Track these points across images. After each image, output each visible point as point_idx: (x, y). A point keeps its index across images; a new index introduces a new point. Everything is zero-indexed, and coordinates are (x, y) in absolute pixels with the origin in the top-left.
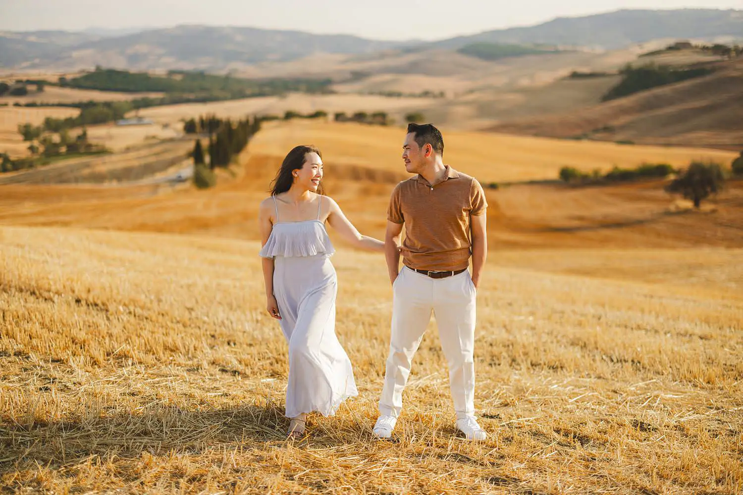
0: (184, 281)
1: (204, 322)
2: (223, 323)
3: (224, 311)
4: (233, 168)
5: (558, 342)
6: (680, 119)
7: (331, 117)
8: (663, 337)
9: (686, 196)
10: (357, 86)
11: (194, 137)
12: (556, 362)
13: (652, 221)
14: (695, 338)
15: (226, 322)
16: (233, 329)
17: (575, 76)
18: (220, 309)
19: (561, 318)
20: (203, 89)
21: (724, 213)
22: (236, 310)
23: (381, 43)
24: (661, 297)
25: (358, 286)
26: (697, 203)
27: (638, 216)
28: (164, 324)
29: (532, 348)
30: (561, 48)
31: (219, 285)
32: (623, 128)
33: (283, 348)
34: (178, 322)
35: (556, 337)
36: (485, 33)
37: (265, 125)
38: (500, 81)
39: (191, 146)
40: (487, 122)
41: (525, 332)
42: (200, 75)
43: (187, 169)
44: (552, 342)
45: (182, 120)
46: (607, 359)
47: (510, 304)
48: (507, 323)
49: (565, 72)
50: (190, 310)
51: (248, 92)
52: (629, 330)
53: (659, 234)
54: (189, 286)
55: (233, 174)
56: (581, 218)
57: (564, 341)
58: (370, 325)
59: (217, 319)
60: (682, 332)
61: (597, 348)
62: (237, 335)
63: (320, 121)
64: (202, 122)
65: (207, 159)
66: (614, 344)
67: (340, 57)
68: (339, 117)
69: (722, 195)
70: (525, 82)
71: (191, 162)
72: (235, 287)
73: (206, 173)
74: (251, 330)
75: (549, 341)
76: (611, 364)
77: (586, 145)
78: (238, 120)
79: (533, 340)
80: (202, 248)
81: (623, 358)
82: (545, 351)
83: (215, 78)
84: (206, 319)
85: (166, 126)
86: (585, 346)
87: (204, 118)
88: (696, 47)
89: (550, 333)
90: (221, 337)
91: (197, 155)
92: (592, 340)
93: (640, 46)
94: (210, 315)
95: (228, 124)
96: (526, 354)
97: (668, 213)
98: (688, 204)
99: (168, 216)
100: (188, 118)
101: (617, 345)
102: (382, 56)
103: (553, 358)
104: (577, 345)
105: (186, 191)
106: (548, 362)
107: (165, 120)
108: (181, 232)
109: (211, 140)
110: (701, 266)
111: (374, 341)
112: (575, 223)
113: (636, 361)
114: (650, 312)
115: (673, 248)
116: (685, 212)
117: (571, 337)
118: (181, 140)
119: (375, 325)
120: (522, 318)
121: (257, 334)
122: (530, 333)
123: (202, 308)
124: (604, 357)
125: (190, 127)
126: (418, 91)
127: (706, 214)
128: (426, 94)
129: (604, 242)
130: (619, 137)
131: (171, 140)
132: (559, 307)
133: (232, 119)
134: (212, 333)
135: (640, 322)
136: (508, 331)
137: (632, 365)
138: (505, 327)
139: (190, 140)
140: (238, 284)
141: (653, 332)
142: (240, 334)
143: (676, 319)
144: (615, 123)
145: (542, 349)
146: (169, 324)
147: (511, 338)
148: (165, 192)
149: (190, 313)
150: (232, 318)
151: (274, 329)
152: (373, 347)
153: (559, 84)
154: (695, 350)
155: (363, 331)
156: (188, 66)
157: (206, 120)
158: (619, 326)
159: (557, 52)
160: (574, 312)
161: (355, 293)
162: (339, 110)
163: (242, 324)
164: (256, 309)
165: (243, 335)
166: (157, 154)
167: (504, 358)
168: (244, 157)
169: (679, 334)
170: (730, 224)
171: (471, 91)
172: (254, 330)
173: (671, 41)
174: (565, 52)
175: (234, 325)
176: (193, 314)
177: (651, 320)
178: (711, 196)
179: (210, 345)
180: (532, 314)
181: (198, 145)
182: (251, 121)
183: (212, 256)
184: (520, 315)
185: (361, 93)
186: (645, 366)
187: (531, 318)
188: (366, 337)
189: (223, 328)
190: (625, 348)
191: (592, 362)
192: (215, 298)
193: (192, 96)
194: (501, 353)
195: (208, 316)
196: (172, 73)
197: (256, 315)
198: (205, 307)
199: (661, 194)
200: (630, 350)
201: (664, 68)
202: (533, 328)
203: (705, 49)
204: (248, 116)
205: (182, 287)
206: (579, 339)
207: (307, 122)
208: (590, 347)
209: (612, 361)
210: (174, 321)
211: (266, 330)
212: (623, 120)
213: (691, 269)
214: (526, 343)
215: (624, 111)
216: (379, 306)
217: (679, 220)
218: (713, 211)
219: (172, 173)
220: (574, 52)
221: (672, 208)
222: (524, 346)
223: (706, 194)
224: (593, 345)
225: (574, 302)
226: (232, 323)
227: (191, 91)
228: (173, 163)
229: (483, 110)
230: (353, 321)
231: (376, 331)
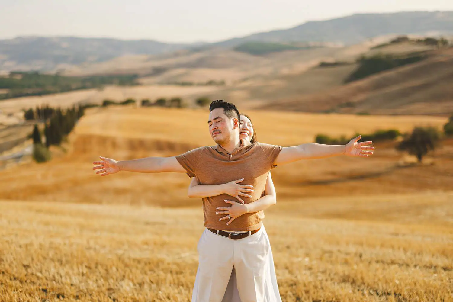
0: (23, 242)
1: (38, 278)
2: (54, 277)
3: (55, 267)
4: (64, 145)
5: (332, 279)
6: (404, 94)
7: (138, 103)
8: (413, 269)
9: (411, 153)
10: (158, 79)
11: (33, 123)
12: (332, 298)
13: (387, 172)
14: (439, 269)
15: (57, 277)
16: (62, 283)
17: (323, 65)
18: (52, 264)
19: (330, 257)
20: (38, 85)
21: (440, 164)
22: (65, 265)
23: (174, 46)
24: (404, 235)
25: (166, 239)
26: (420, 157)
27: (376, 170)
28: (4, 282)
29: (311, 287)
30: (312, 43)
31: (51, 243)
32: (361, 103)
33: (104, 299)
34: (15, 279)
35: (330, 275)
36: (254, 35)
37: (88, 112)
38: (267, 70)
39: (30, 130)
40: (258, 103)
41: (304, 272)
42: (36, 75)
43: (28, 148)
44: (327, 280)
45: (23, 110)
46: (374, 293)
47: (288, 247)
48: (288, 265)
49: (315, 62)
50: (26, 267)
51: (74, 86)
52: (386, 266)
53: (392, 183)
54: (27, 246)
55: (65, 151)
56: (333, 173)
57: (336, 278)
58: (177, 273)
59: (49, 274)
60: (428, 265)
61: (364, 284)
62: (65, 288)
63: (130, 107)
64: (39, 111)
65: (44, 140)
66: (376, 280)
67: (143, 57)
68: (145, 103)
69: (438, 151)
70: (285, 71)
71: (31, 142)
72: (65, 244)
73: (43, 150)
74: (78, 282)
75: (324, 279)
76: (377, 297)
77: (334, 118)
78: (67, 108)
79: (311, 279)
80: (39, 211)
81: (386, 292)
82: (322, 288)
83: (47, 77)
84: (39, 274)
85: (10, 115)
86: (353, 282)
87: (40, 107)
88: (413, 41)
89: (324, 272)
90: (51, 291)
91: (35, 136)
92: (359, 276)
93: (371, 40)
94: (44, 271)
95: (59, 111)
96: (307, 292)
97: (399, 167)
98: (412, 159)
99: (14, 185)
100: (28, 108)
101: (379, 280)
102: (176, 55)
103: (330, 294)
104: (348, 281)
105: (28, 166)
106: (327, 299)
107: (9, 111)
108: (25, 199)
109: (46, 125)
110: (426, 206)
111: (181, 287)
112: (329, 177)
113: (397, 293)
114: (399, 248)
115: (403, 193)
116: (411, 165)
117: (341, 274)
118: (23, 125)
119: (181, 273)
120: (300, 259)
121: (83, 286)
122: (308, 273)
123: (37, 265)
124: (371, 292)
125: (29, 115)
126: (205, 81)
127: (427, 166)
128: (210, 83)
129: (352, 191)
130: (359, 109)
131: (15, 126)
132: (327, 247)
133: (61, 108)
134: (45, 287)
135: (393, 258)
136: (291, 272)
137: (395, 297)
138: (287, 268)
139: (30, 125)
140: (67, 242)
141: (405, 266)
142: (68, 288)
143: (420, 253)
144: (355, 99)
145: (320, 287)
146: (8, 281)
147: (294, 279)
148: (11, 166)
149: (26, 270)
150: (62, 272)
151: (97, 280)
152: (180, 293)
153: (311, 71)
154: (442, 280)
155: (171, 279)
156: (25, 68)
157: (42, 108)
158: (377, 262)
159: (308, 48)
160: (339, 251)
161: (163, 244)
162: (144, 97)
163: (70, 278)
164: (82, 263)
165: (71, 288)
166: (4, 137)
167: (290, 297)
168: (72, 137)
169: (426, 267)
170: (445, 173)
171: (245, 80)
172: (81, 282)
173: (393, 36)
174: (314, 47)
175: (63, 279)
176: (29, 270)
177: (401, 256)
178: (430, 152)
179: (42, 298)
180: (307, 255)
181: (36, 130)
182: (77, 107)
183: (48, 218)
184: (298, 256)
185: (161, 84)
186: (405, 297)
187: (307, 259)
188: (174, 284)
189: (54, 282)
190: (386, 282)
191: (362, 297)
192: (48, 255)
193: (30, 91)
194: (287, 292)
195: (41, 272)
196: (13, 74)
197: (82, 268)
198: (39, 264)
199: (393, 152)
200: (391, 284)
201: (389, 57)
202: (310, 269)
203: (419, 41)
204: (74, 105)
205: (20, 246)
206: (349, 277)
207: (119, 108)
208: (358, 283)
209: (378, 294)
210: (12, 278)
211: (91, 282)
212: (361, 97)
213: (418, 209)
214: (306, 282)
215: (361, 90)
216: (183, 255)
217: (407, 171)
218: (432, 164)
219: (16, 151)
220: (321, 47)
221: (401, 162)
222: (305, 285)
223: (426, 151)
224: (360, 281)
225: (338, 243)
226: (61, 277)
227: (29, 87)
228: (17, 143)
229: (255, 93)
230: (163, 270)
231: (182, 279)
